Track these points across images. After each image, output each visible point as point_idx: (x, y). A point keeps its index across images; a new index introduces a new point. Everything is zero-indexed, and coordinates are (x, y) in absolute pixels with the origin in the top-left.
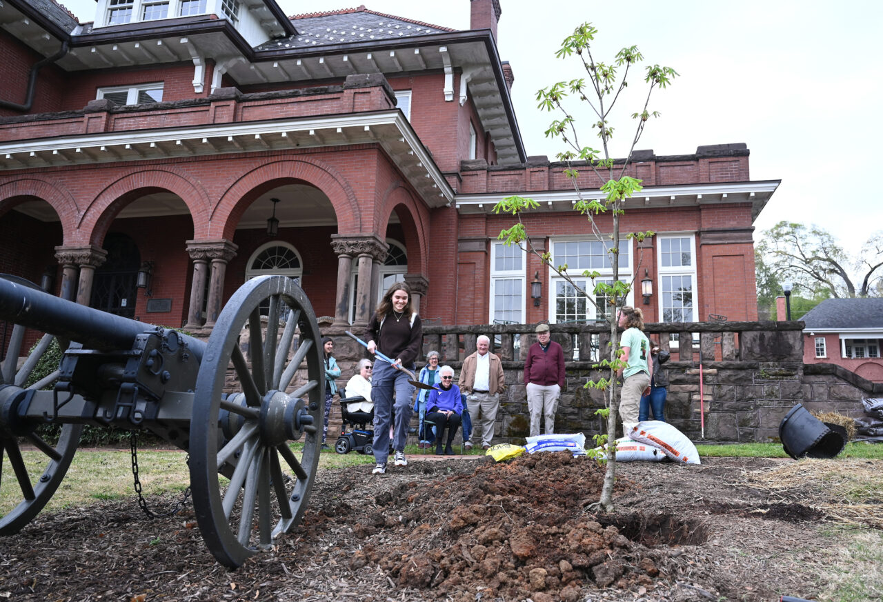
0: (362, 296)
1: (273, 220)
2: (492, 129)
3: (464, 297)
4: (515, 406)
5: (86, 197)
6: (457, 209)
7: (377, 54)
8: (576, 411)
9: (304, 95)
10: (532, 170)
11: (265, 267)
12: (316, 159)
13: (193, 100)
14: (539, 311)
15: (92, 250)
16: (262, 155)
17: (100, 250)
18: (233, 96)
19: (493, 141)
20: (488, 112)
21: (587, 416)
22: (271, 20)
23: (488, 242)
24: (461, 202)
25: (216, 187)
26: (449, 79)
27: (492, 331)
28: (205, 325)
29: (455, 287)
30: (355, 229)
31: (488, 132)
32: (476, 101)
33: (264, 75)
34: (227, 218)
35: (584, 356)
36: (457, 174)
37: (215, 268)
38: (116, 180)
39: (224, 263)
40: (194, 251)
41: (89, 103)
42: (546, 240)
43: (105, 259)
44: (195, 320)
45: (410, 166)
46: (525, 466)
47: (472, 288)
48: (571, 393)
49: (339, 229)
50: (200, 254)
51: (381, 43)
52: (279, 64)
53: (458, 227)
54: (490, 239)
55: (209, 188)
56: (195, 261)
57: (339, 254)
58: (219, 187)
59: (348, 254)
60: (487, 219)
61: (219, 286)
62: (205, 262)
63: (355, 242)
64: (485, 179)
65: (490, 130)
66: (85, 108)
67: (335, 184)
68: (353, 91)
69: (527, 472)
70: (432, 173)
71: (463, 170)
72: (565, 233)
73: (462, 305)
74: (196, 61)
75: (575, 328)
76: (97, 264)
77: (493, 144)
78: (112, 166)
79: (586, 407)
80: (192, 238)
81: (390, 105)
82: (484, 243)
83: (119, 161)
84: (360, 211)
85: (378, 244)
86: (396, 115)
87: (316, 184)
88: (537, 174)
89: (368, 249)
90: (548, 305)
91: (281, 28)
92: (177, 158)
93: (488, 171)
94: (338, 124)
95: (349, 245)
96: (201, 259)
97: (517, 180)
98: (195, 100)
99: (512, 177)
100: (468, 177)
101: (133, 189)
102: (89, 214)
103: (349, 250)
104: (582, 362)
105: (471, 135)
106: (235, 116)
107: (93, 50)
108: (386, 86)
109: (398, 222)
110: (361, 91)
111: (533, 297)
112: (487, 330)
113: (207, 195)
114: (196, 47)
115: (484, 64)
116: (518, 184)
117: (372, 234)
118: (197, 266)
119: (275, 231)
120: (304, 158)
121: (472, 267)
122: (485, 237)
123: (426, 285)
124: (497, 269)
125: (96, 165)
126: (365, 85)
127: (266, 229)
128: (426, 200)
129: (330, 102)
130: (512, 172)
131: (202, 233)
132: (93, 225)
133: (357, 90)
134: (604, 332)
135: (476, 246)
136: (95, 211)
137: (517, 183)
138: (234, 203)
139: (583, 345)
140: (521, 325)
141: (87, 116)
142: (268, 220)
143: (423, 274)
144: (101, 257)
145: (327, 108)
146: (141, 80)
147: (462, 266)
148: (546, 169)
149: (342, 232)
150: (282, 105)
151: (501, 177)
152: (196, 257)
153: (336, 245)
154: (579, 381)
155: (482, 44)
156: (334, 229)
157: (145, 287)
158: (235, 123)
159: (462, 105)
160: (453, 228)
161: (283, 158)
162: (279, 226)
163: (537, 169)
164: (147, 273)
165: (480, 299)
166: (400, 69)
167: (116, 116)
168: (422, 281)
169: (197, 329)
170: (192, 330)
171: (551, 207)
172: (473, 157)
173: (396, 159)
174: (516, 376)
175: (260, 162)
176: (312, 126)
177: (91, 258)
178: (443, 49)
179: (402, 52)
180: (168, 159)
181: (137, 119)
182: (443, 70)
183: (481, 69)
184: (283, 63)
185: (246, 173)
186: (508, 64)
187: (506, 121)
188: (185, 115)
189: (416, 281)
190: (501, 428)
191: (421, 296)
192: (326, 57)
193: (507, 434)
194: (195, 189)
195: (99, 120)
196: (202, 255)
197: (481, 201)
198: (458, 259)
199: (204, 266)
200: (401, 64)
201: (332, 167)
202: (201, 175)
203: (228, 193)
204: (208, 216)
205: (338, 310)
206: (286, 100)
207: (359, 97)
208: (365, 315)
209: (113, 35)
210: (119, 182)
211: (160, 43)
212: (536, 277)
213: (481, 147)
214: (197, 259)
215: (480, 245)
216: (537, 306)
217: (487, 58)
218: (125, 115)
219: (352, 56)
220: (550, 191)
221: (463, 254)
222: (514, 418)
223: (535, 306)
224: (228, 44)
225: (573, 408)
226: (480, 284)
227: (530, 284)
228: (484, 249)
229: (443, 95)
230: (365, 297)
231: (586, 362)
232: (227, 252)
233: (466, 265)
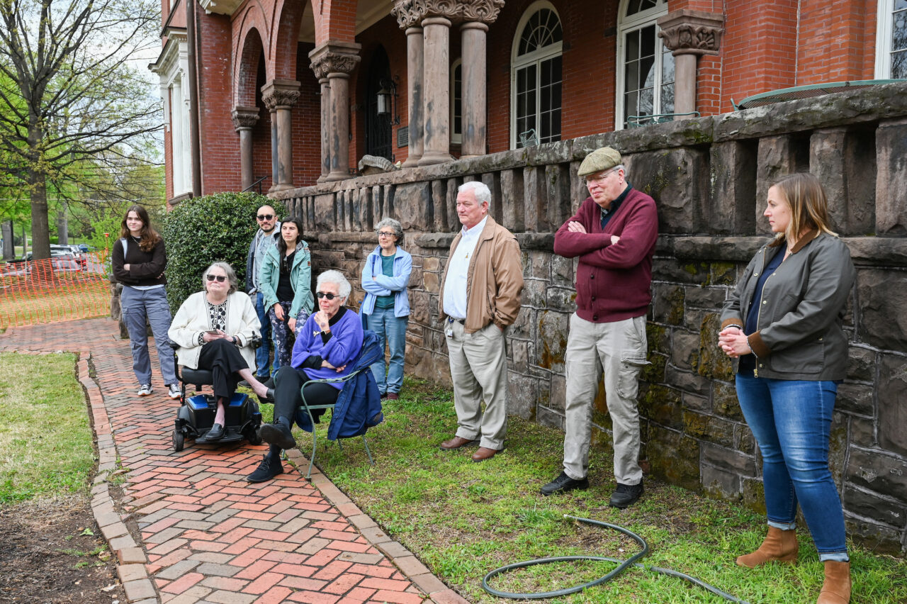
0: (426, 104)
3: (812, 35)
11: (530, 49)
28: (329, 177)
37: (330, 88)
39: (344, 77)
44: (326, 169)
57: (404, 30)
61: (337, 114)
73: (808, 55)
76: (290, 101)
80: (314, 47)
131: (319, 36)
132: (275, 52)
136: (275, 32)
144: (294, 92)
157: (386, 114)
165: (842, 32)
168: (689, 24)
189: (675, 28)
191: (699, 57)
196: (321, 70)
204: (319, 7)
208: (431, 141)
214: (319, 78)
230: (429, 106)
232: (338, 59)
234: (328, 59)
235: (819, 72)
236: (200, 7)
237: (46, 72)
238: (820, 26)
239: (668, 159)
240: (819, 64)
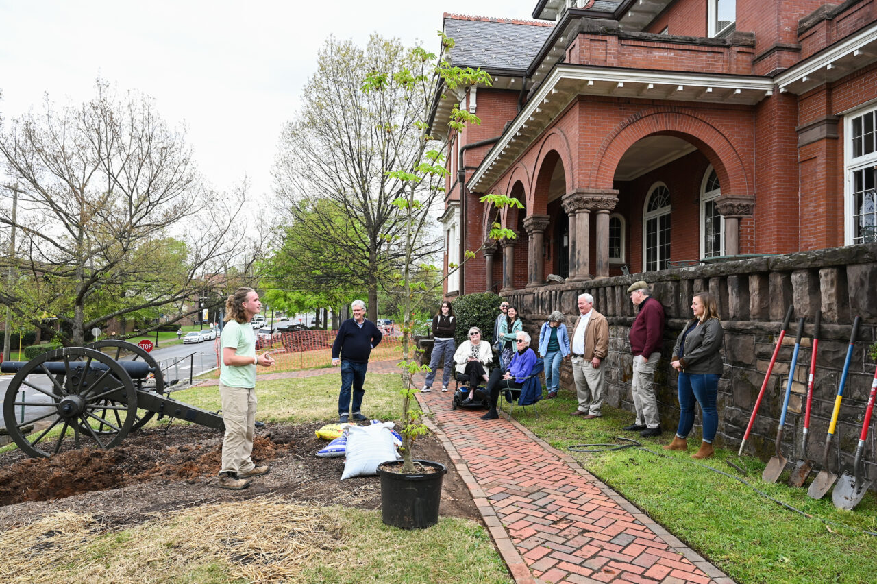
3: (807, 206)
6: (782, 94)
12: (558, 127)
16: (542, 136)
24: (784, 82)
25: (531, 172)
30: (571, 188)
34: (534, 196)
36: (777, 48)
37: (533, 238)
38: (509, 180)
45: (646, 91)
53: (796, 115)
54: (840, 117)
56: (528, 235)
60: (830, 90)
63: (573, 199)
64: (825, 32)
67: (564, 147)
68: (569, 49)
71: (798, 34)
73: (805, 217)
78: (509, 170)
82: (825, 126)
83: (509, 166)
84: (573, 170)
85: (588, 197)
86: (558, 69)
87: (559, 153)
93: (829, 20)
94: (545, 94)
95: (570, 204)
99: (862, 11)
100: (807, 40)
101: (513, 185)
108: (585, 30)
110: (571, 46)
113: (529, 179)
117: (576, 191)
120: (554, 130)
121: (813, 163)
122: (825, 118)
125: (506, 172)
126: (572, 39)
128: (733, 102)
130: (862, 4)
131: (528, 211)
132: (506, 216)
135: (815, 134)
136: (506, 203)
138: (535, 182)
143: (736, 192)
147: (804, 165)
149: (567, 192)
151: (849, 19)
153: (565, 205)
161: (548, 134)
165: (823, 205)
175: (542, 143)
185: (539, 152)
189: (723, 204)
191: (739, 219)
197: (805, 72)
198: (799, 157)
201: (562, 132)
203: (534, 175)
204: (529, 194)
205: (570, 266)
207: (572, 53)
215: (821, 130)
221: (803, 149)
226: (822, 185)
228: (826, 135)
232: (538, 223)
233: (806, 164)
234: (532, 224)
235: (812, 227)
236: (467, 189)
237: (382, 220)
238: (811, 201)
239: (665, 286)
240: (810, 223)
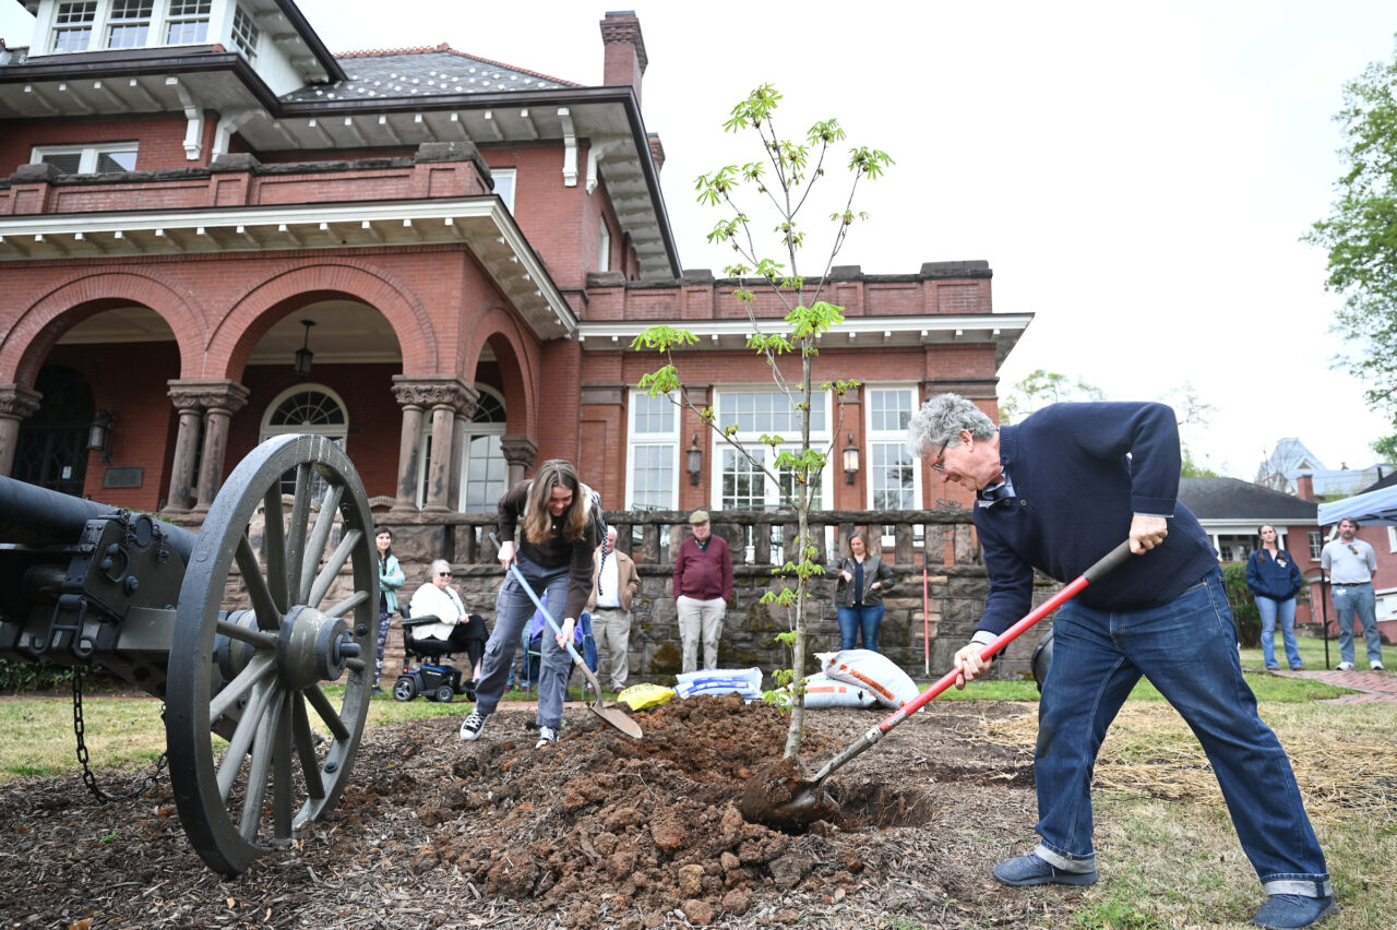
0: (438, 466)
1: (304, 353)
2: (632, 229)
3: (590, 470)
4: (662, 630)
5: (9, 310)
6: (581, 343)
7: (467, 114)
8: (749, 636)
9: (354, 170)
10: (689, 288)
11: (291, 422)
12: (372, 263)
13: (184, 169)
14: (698, 493)
15: (17, 391)
16: (290, 255)
17: (31, 391)
18: (246, 166)
19: (635, 245)
20: (627, 204)
21: (766, 643)
22: (307, 57)
23: (625, 391)
24: (586, 332)
25: (216, 302)
26: (571, 155)
27: (629, 520)
28: (195, 509)
29: (577, 455)
30: (428, 367)
31: (627, 234)
32: (610, 188)
33: (294, 138)
34: (232, 348)
35: (762, 558)
36: (581, 292)
37: (213, 422)
38: (58, 286)
39: (228, 415)
40: (179, 396)
41: (20, 168)
42: (709, 390)
43: (38, 407)
44: (180, 500)
45: (512, 278)
46: (675, 716)
47: (601, 458)
48: (742, 610)
49: (404, 368)
50: (189, 400)
51: (472, 98)
52: (318, 123)
53: (582, 368)
54: (628, 388)
55: (207, 301)
56: (181, 412)
57: (404, 405)
58: (221, 301)
59: (418, 405)
60: (624, 358)
61: (219, 448)
62: (197, 412)
63: (428, 387)
64: (622, 300)
65: (629, 230)
66: (12, 175)
67: (399, 302)
68: (429, 166)
69: (677, 725)
70: (545, 290)
71: (589, 286)
72: (737, 381)
74: (190, 112)
75: (749, 518)
76: (25, 413)
77: (633, 249)
78: (53, 265)
79: (764, 630)
80: (177, 376)
81: (484, 189)
82: (619, 393)
83: (63, 258)
84: (437, 342)
85: (462, 390)
86: (493, 203)
87: (371, 301)
88: (697, 295)
89: (447, 398)
90: (710, 484)
91: (321, 69)
92: (157, 257)
93: (626, 289)
94: (407, 214)
95: (420, 392)
96: (190, 408)
97: (668, 304)
98: (188, 170)
99: (662, 298)
100: (596, 297)
101: (85, 300)
102: (14, 336)
103: (419, 399)
104: (758, 566)
105: (602, 236)
106: (249, 196)
107: (28, 89)
108: (478, 162)
109: (494, 359)
110: (441, 166)
111: (689, 472)
112: (622, 519)
113: (203, 312)
114: (190, 92)
115: (623, 135)
116: (670, 308)
117: (454, 377)
118: (185, 419)
119: (307, 369)
120: (353, 262)
121: (601, 426)
122: (621, 384)
123: (534, 452)
124: (639, 429)
125: (29, 262)
126: (448, 158)
127: (293, 366)
128: (536, 328)
129: (394, 181)
130: (661, 292)
131: (194, 369)
132: (19, 353)
133: (435, 166)
134: (789, 523)
135: (607, 396)
136: (24, 332)
137: (667, 307)
138: (244, 326)
139: (760, 542)
140: (671, 512)
141: (15, 188)
142: (297, 352)
143: (530, 436)
144: (31, 403)
145: (390, 189)
146: (102, 138)
147: (587, 426)
148: (710, 288)
149: (409, 371)
150: (322, 183)
151: (644, 298)
152: (184, 404)
153: (399, 391)
154: (754, 593)
155: (620, 108)
156: (398, 368)
157: (101, 449)
158: (248, 206)
159: (590, 192)
160: (575, 370)
161: (321, 261)
162: (314, 361)
163: (696, 288)
164: (105, 429)
166: (500, 137)
167: (62, 190)
168: (528, 446)
169: (185, 513)
170: (173, 515)
171: (716, 343)
172: (604, 268)
173: (492, 268)
174: (664, 587)
175: (285, 266)
176: (365, 216)
177: (16, 403)
178: (563, 112)
179: (503, 113)
180: (143, 257)
181: (94, 196)
182: (562, 141)
183: (618, 142)
184: (325, 121)
185: (263, 281)
186: (657, 136)
187: (653, 217)
188: (170, 192)
189: (519, 447)
190: (641, 661)
191: (526, 468)
192: (390, 115)
193: (649, 670)
194: (184, 302)
195: (34, 194)
196: (192, 402)
197: (615, 333)
198: (582, 415)
199: (196, 419)
200: (501, 130)
201: (397, 276)
202: (195, 283)
203: (236, 311)
204: (203, 343)
205: (400, 487)
206: (328, 176)
207: (437, 175)
208: (441, 495)
209: (60, 69)
210: (64, 289)
211: (133, 83)
212: (695, 443)
213: (617, 254)
214: (184, 408)
215: (614, 396)
216: (695, 484)
217: (627, 128)
218: (76, 189)
219: (431, 116)
220: (715, 320)
221: (588, 408)
222: (660, 647)
223: (692, 484)
224: (240, 90)
225: (746, 632)
226: (613, 452)
227: (686, 453)
228: (620, 402)
229: (562, 178)
230: (441, 468)
231: (764, 566)
233: (592, 425)
234: (226, 395)
